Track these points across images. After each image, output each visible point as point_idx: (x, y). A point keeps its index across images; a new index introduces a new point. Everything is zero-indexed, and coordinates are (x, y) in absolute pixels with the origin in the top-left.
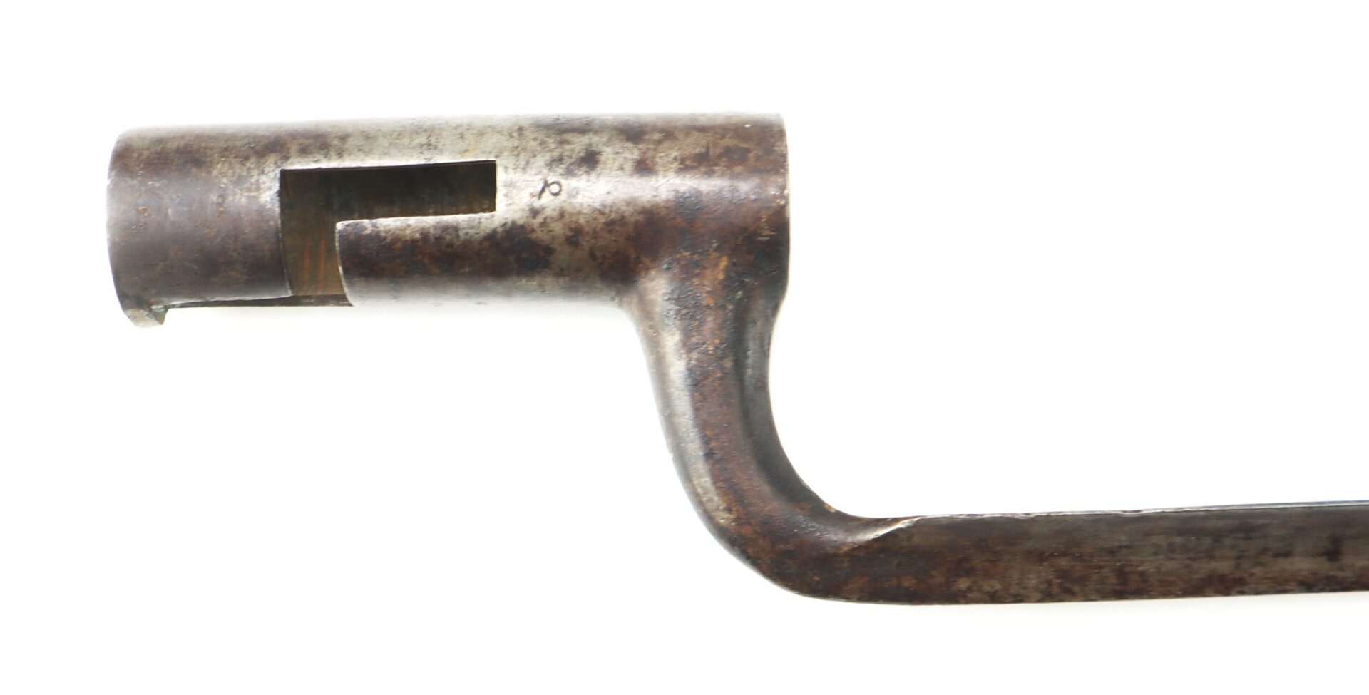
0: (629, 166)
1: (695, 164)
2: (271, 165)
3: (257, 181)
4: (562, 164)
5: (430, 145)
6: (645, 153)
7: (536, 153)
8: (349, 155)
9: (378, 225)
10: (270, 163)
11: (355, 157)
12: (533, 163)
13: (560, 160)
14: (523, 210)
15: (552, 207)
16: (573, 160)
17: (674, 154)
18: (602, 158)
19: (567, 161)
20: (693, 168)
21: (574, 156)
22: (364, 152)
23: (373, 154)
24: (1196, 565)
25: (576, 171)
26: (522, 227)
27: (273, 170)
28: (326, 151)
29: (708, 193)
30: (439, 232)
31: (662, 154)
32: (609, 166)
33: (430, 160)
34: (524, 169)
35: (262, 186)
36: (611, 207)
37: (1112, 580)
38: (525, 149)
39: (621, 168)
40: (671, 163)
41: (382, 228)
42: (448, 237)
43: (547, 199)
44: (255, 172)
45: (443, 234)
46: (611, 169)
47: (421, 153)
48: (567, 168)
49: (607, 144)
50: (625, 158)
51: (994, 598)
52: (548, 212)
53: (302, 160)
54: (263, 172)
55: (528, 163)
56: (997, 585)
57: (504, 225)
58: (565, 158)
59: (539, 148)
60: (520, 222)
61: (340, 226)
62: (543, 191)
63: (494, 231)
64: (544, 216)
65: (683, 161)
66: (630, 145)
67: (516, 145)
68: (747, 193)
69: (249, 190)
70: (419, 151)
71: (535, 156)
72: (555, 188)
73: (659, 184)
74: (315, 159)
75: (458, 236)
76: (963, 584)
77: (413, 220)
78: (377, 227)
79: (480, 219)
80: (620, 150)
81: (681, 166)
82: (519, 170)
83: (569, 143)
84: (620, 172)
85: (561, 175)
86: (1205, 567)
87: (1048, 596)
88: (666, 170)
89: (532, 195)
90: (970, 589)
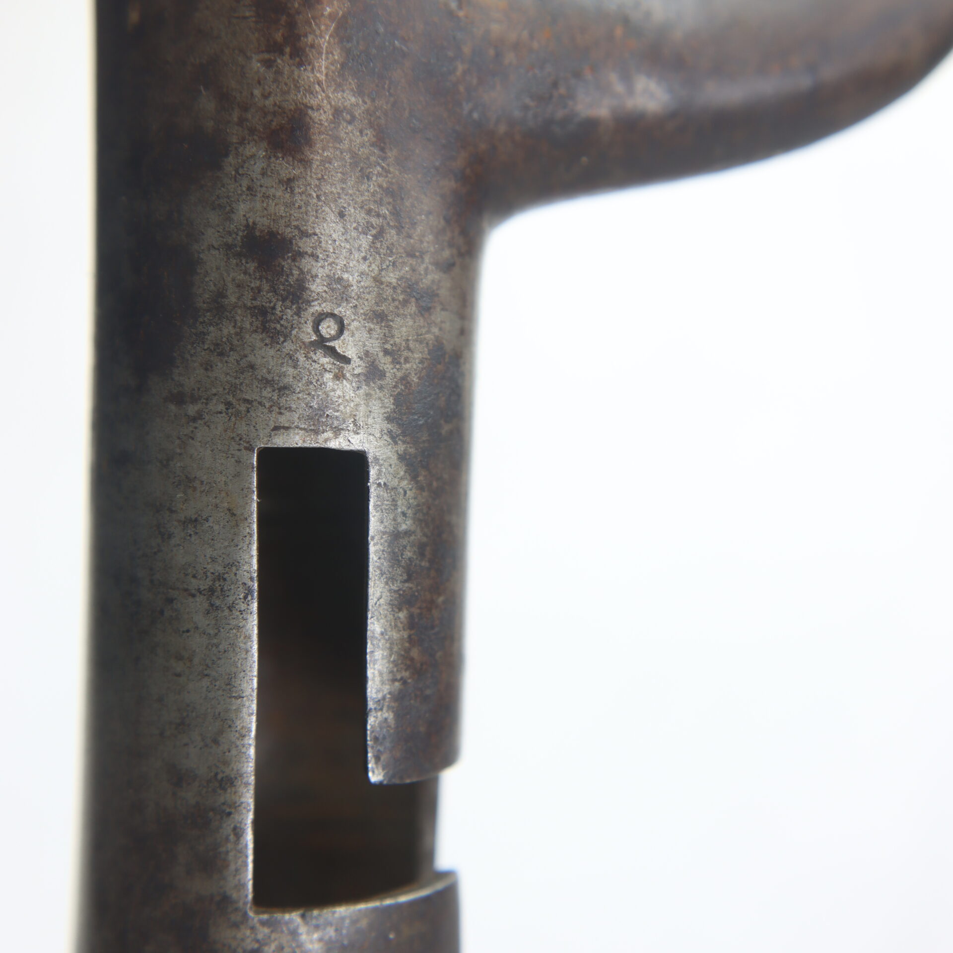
0: (285, 167)
1: (284, 19)
2: (239, 935)
5: (212, 590)
6: (252, 131)
7: (243, 363)
8: (226, 763)
9: (380, 696)
10: (234, 938)
11: (234, 752)
12: (268, 371)
13: (263, 314)
14: (368, 396)
15: (365, 335)
16: (266, 287)
17: (256, 65)
18: (263, 222)
19: (267, 298)
20: (292, 25)
21: (255, 284)
22: (221, 732)
23: (227, 711)
25: (291, 280)
26: (398, 400)
27: (253, 928)
28: (211, 814)
30: (399, 571)
31: (257, 92)
32: (281, 210)
33: (249, 591)
34: (284, 389)
38: (234, 389)
39: (289, 183)
40: (279, 72)
41: (386, 688)
42: (408, 554)
43: (349, 347)
45: (403, 563)
46: (290, 205)
47: (230, 608)
48: (284, 299)
50: (264, 174)
52: (375, 344)
53: (232, 867)
55: (267, 382)
57: (393, 438)
58: (257, 303)
59: (233, 357)
60: (389, 403)
61: (375, 776)
62: (332, 352)
63: (402, 458)
64: (381, 354)
65: (276, 48)
67: (221, 407)
70: (226, 612)
71: (252, 367)
72: (328, 327)
74: (232, 837)
75: (407, 533)
77: (375, 626)
78: (384, 698)
79: (379, 485)
80: (245, 183)
81: (288, 50)
82: (283, 401)
83: (221, 294)
85: (298, 314)
88: (297, 88)
89: (339, 376)
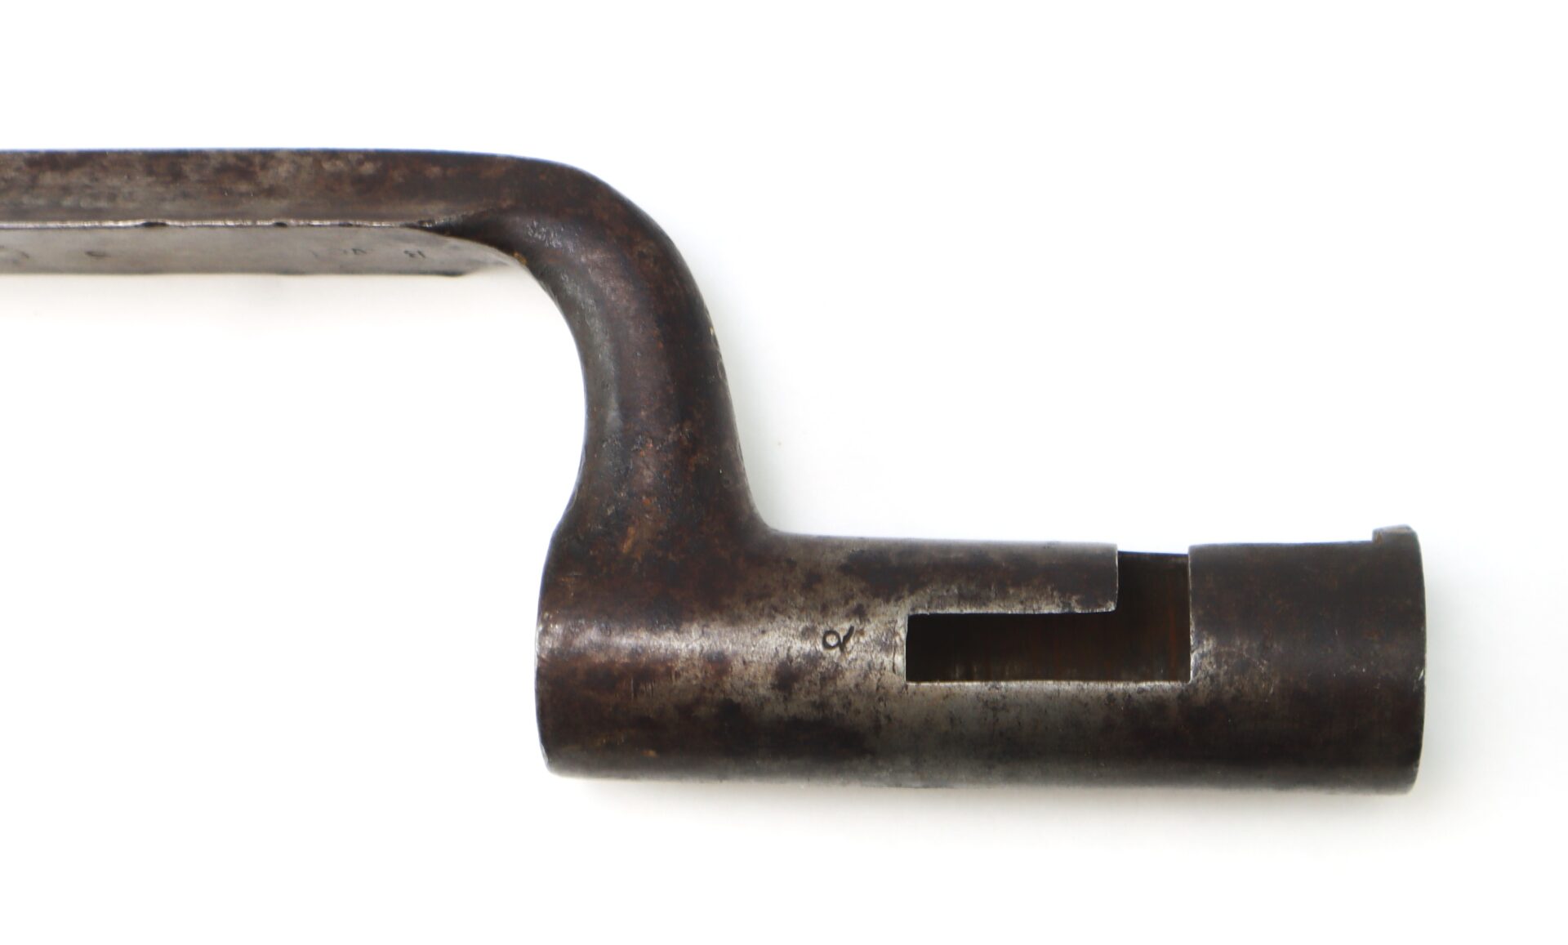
0: (737, 666)
1: (652, 667)
2: (1202, 689)
3: (1219, 667)
4: (821, 673)
5: (993, 709)
6: (717, 685)
7: (855, 690)
9: (1061, 605)
10: (1203, 691)
12: (860, 675)
13: (825, 679)
14: (874, 615)
15: (836, 617)
16: (808, 677)
17: (679, 683)
18: (770, 679)
19: (815, 677)
21: (807, 684)
24: (86, 181)
25: (804, 662)
26: (876, 595)
27: (1198, 681)
28: (1129, 706)
29: (638, 628)
30: (984, 593)
31: (694, 682)
32: (763, 668)
33: (994, 687)
34: (870, 666)
35: (1212, 659)
36: (761, 615)
37: (187, 169)
38: (871, 696)
39: (746, 664)
40: (682, 670)
41: (1057, 602)
42: (972, 587)
43: (843, 627)
44: (1222, 679)
45: (978, 590)
46: (759, 663)
47: (1004, 698)
48: (816, 667)
49: (766, 700)
50: (741, 678)
51: (333, 155)
52: (842, 611)
53: (1161, 693)
54: (1212, 678)
55: (866, 676)
56: (327, 166)
57: (899, 598)
58: (818, 682)
59: (851, 697)
60: (878, 601)
61: (1111, 607)
62: (847, 638)
63: (912, 592)
64: (848, 607)
65: (669, 671)
66: (737, 699)
67: (882, 704)
68: (590, 627)
69: (1230, 655)
70: (1007, 700)
71: (857, 685)
72: (832, 641)
73: (698, 642)
74: (1143, 694)
75: (959, 589)
76: (368, 168)
77: (1018, 610)
78: (1063, 602)
79: (930, 607)
80: (747, 690)
81: (669, 664)
82: (877, 668)
83: (814, 704)
84: (749, 658)
85: (824, 658)
86: (77, 177)
87: (267, 157)
88: (691, 659)
89: (862, 633)
90: (361, 163)
